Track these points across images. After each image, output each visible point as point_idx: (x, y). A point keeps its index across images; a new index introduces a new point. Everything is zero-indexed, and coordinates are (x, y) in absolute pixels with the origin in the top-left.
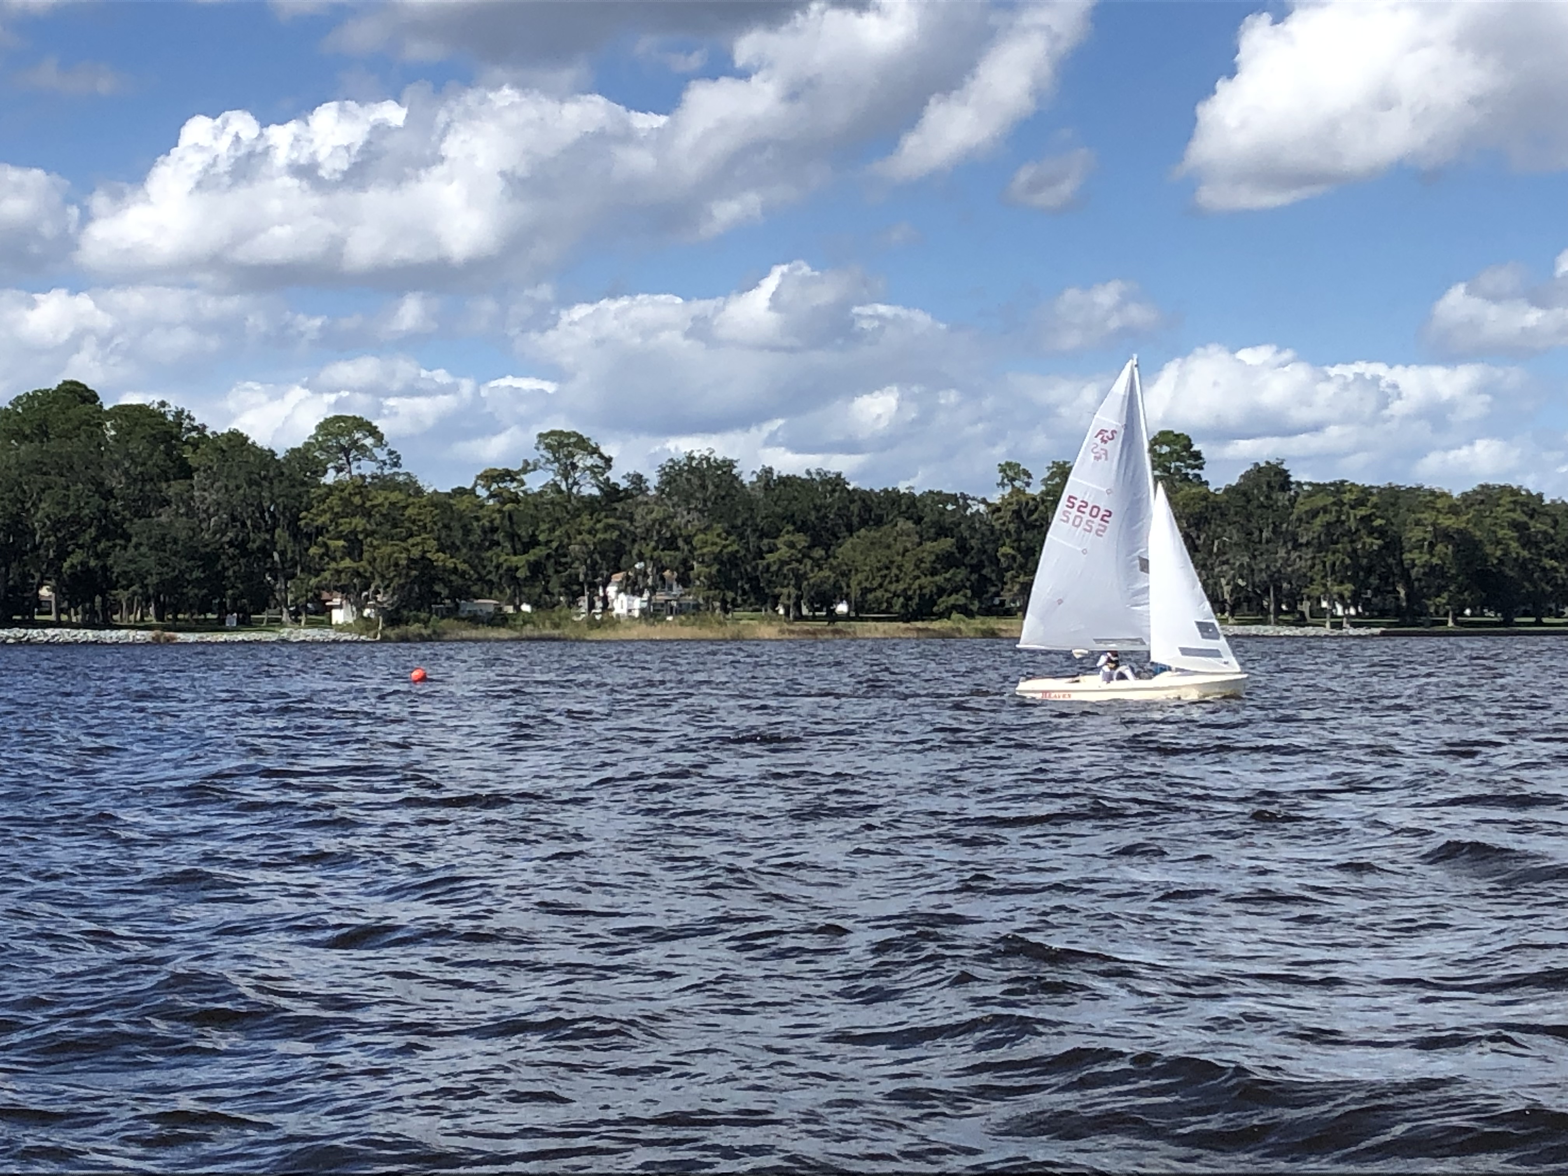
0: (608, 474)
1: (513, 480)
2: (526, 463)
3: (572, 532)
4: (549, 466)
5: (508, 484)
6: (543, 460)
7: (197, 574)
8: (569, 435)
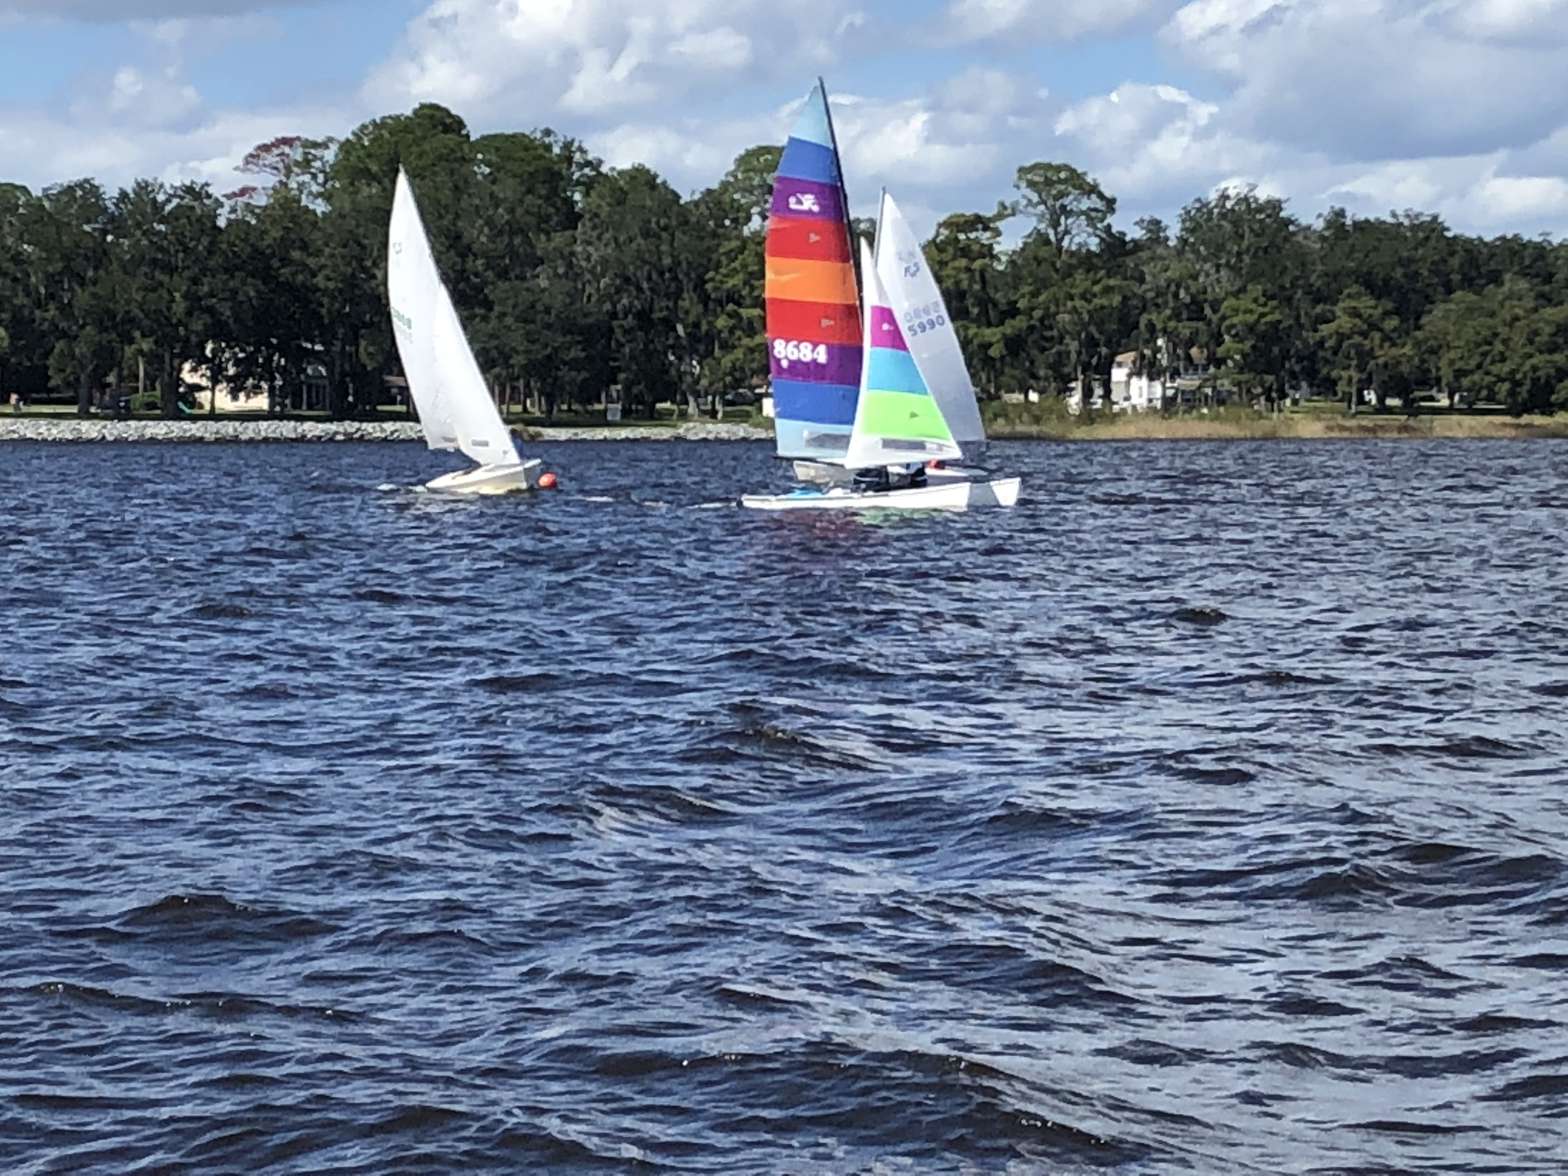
0: (1109, 220)
1: (986, 228)
2: (1003, 206)
3: (1061, 295)
4: (1030, 209)
5: (979, 234)
6: (1024, 202)
7: (576, 353)
8: (1059, 169)
